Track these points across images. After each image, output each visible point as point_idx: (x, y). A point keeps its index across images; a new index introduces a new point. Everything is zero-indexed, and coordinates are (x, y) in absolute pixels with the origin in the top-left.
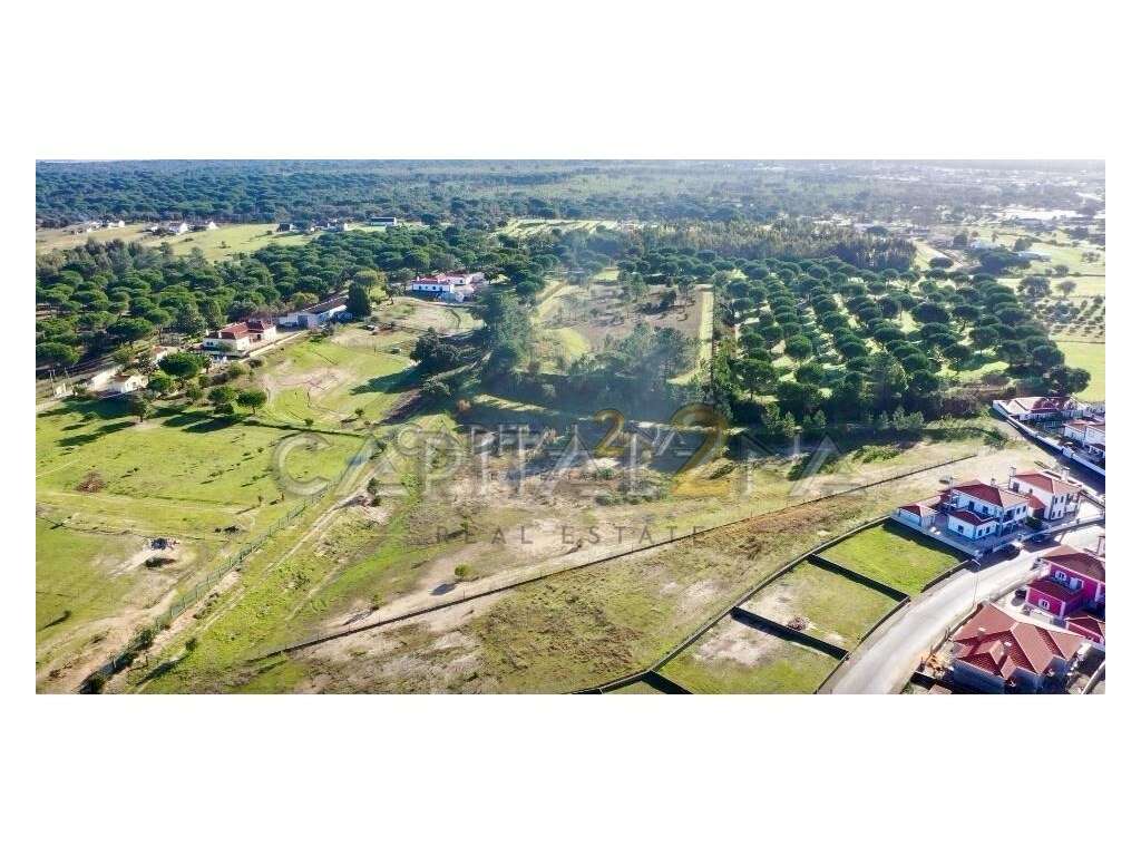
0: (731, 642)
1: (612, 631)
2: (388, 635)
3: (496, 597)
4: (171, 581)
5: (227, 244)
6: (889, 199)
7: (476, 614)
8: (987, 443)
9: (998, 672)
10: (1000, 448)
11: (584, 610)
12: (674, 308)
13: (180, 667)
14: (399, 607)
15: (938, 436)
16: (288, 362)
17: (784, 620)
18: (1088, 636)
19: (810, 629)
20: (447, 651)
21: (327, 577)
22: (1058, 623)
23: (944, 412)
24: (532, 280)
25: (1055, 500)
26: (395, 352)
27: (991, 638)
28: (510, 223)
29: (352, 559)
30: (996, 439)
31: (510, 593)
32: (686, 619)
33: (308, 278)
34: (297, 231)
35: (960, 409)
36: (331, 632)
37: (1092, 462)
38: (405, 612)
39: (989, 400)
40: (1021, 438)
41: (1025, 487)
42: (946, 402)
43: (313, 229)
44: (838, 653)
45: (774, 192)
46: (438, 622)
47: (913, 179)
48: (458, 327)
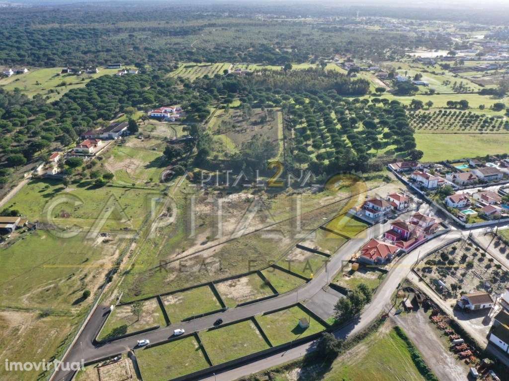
0: (296, 255)
1: (260, 254)
2: (191, 259)
3: (221, 246)
4: (115, 247)
5: (39, 82)
6: (362, 45)
7: (216, 251)
8: (384, 181)
9: (371, 257)
10: (388, 183)
11: (250, 248)
12: (266, 122)
13: (132, 272)
14: (191, 251)
15: (367, 179)
16: (112, 157)
17: (312, 247)
18: (399, 246)
19: (320, 249)
20: (211, 263)
21: (163, 242)
22: (393, 244)
23: (370, 169)
24: (205, 111)
25: (400, 204)
26: (154, 150)
27: (371, 249)
28: (179, 66)
29: (169, 236)
30: (387, 180)
31: (225, 244)
32: (282, 249)
33: (102, 111)
34: (73, 73)
35: (377, 168)
36: (172, 260)
37: (418, 188)
38: (194, 252)
39: (386, 164)
40: (396, 179)
41: (392, 199)
42: (371, 166)
43: (80, 72)
44: (328, 256)
45: (307, 40)
46: (205, 254)
47: (377, 28)
48: (176, 135)
